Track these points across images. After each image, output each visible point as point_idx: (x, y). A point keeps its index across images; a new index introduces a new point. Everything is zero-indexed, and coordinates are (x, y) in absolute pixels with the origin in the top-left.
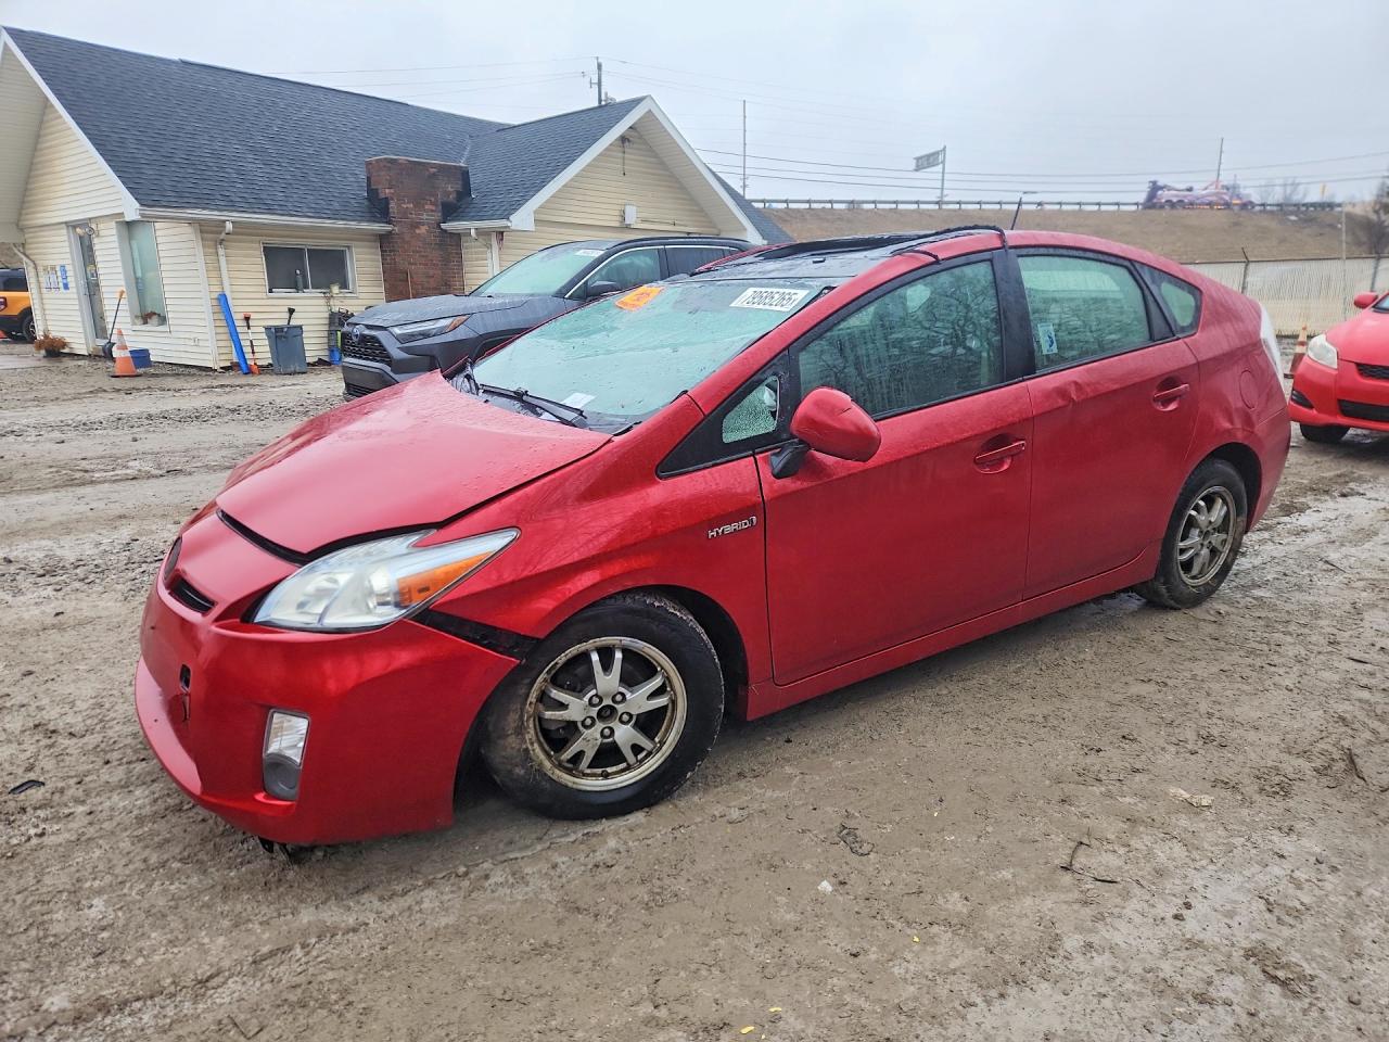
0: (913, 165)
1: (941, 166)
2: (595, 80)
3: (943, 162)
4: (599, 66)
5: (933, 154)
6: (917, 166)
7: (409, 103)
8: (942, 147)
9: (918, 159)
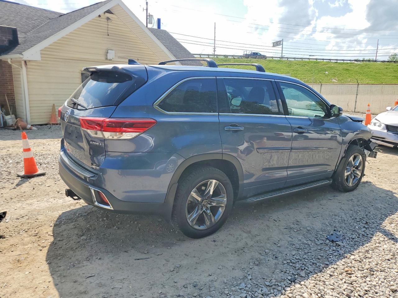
0: (272, 45)
1: (281, 45)
2: (146, 9)
3: (282, 44)
4: (147, 3)
5: (279, 42)
6: (273, 45)
7: (20, 3)
8: (282, 39)
9: (273, 43)
